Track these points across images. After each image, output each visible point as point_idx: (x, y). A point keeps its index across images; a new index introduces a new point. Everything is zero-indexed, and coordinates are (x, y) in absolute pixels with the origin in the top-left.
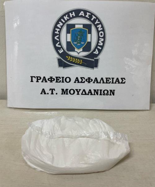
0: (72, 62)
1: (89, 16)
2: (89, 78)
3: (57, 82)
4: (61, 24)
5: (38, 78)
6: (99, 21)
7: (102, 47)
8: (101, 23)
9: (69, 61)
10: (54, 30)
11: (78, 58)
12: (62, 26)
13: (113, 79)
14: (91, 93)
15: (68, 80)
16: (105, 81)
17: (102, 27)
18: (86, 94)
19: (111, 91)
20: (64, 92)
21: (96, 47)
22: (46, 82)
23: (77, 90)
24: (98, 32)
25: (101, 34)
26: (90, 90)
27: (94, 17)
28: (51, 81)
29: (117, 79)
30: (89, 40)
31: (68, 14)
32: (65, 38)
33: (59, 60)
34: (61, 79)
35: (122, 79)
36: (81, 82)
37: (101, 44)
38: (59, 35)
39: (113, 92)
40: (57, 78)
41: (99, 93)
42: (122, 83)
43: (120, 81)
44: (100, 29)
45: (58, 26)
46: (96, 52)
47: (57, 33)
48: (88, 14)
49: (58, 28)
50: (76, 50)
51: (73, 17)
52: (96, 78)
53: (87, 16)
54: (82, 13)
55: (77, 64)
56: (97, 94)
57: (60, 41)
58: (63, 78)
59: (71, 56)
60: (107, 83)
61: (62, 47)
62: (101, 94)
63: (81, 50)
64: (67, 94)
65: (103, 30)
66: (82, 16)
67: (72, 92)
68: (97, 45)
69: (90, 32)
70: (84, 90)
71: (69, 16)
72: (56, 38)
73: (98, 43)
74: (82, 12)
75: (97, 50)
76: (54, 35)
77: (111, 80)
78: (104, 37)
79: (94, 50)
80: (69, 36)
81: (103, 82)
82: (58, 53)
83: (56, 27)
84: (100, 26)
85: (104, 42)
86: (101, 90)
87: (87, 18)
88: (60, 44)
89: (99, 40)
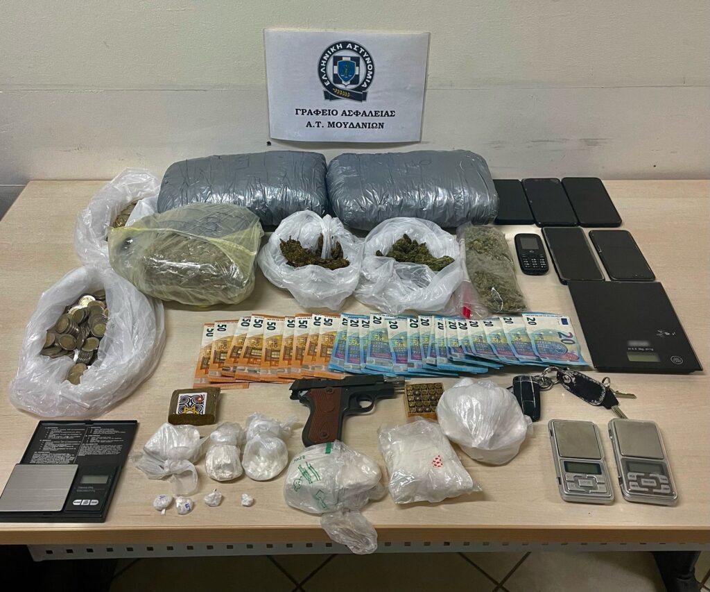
0: (339, 95)
1: (357, 48)
2: (357, 112)
3: (323, 114)
4: (328, 56)
5: (303, 111)
6: (368, 53)
7: (371, 80)
8: (369, 56)
9: (335, 94)
10: (320, 63)
11: (345, 91)
12: (328, 58)
13: (382, 112)
14: (359, 126)
15: (335, 113)
16: (374, 115)
17: (371, 60)
18: (353, 127)
19: (380, 124)
20: (331, 125)
21: (364, 80)
22: (312, 114)
23: (344, 123)
24: (367, 65)
25: (370, 67)
26: (358, 124)
27: (362, 50)
28: (317, 114)
29: (387, 112)
30: (357, 73)
31: (335, 45)
32: (332, 70)
33: (325, 92)
34: (328, 112)
35: (391, 112)
36: (349, 115)
37: (370, 77)
38: (326, 67)
39: (382, 125)
40: (323, 110)
41: (368, 126)
42: (391, 116)
43: (390, 114)
44: (368, 62)
45: (325, 58)
46: (365, 85)
47: (323, 65)
48: (356, 46)
49: (324, 60)
50: (343, 82)
51: (340, 49)
52: (364, 112)
53: (355, 49)
54: (349, 46)
55: (344, 97)
56: (366, 127)
57: (326, 73)
58: (329, 110)
59: (338, 89)
60: (375, 116)
61: (328, 79)
62: (369, 127)
63: (349, 83)
64: (334, 127)
65: (372, 63)
66: (349, 49)
67: (339, 125)
68: (366, 78)
69: (358, 65)
70: (352, 123)
71: (336, 48)
72: (322, 70)
73: (367, 75)
74: (350, 44)
75: (365, 83)
76: (320, 67)
77: (380, 114)
78: (373, 71)
79: (363, 83)
80: (336, 68)
81: (372, 116)
82: (325, 85)
83: (322, 59)
84: (369, 59)
85: (372, 75)
86: (369, 124)
87: (355, 51)
88: (326, 76)
89: (367, 73)
